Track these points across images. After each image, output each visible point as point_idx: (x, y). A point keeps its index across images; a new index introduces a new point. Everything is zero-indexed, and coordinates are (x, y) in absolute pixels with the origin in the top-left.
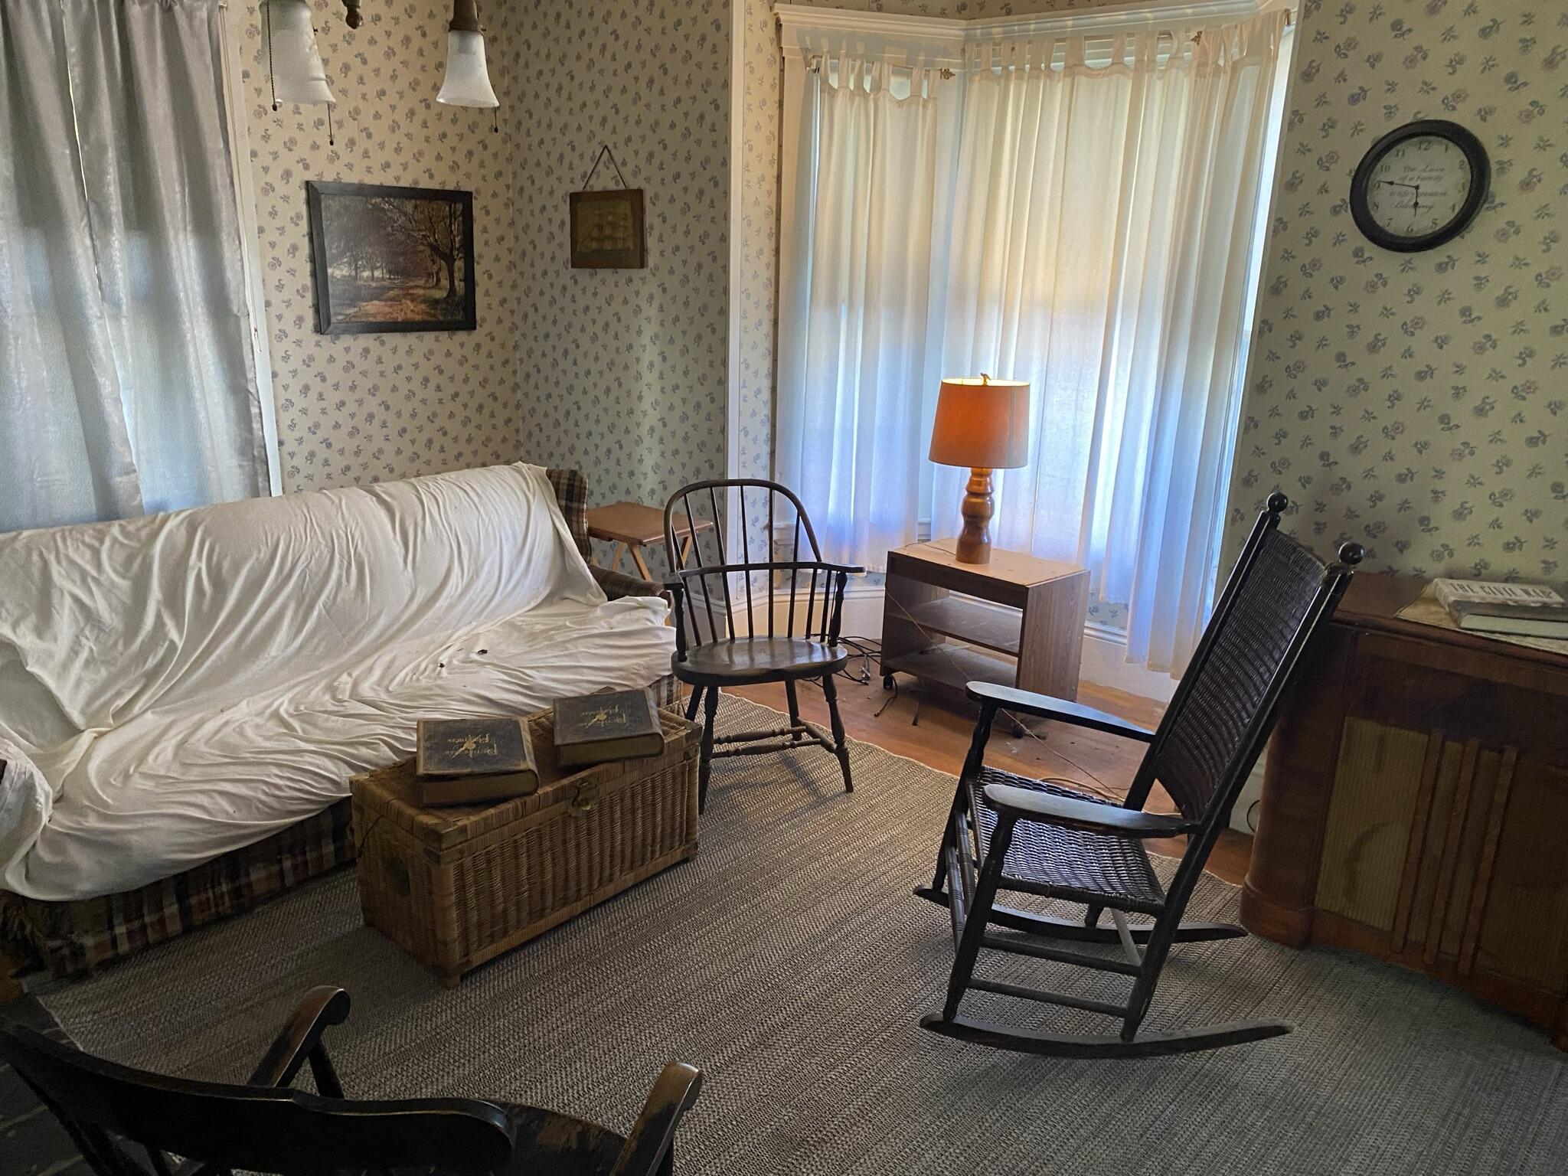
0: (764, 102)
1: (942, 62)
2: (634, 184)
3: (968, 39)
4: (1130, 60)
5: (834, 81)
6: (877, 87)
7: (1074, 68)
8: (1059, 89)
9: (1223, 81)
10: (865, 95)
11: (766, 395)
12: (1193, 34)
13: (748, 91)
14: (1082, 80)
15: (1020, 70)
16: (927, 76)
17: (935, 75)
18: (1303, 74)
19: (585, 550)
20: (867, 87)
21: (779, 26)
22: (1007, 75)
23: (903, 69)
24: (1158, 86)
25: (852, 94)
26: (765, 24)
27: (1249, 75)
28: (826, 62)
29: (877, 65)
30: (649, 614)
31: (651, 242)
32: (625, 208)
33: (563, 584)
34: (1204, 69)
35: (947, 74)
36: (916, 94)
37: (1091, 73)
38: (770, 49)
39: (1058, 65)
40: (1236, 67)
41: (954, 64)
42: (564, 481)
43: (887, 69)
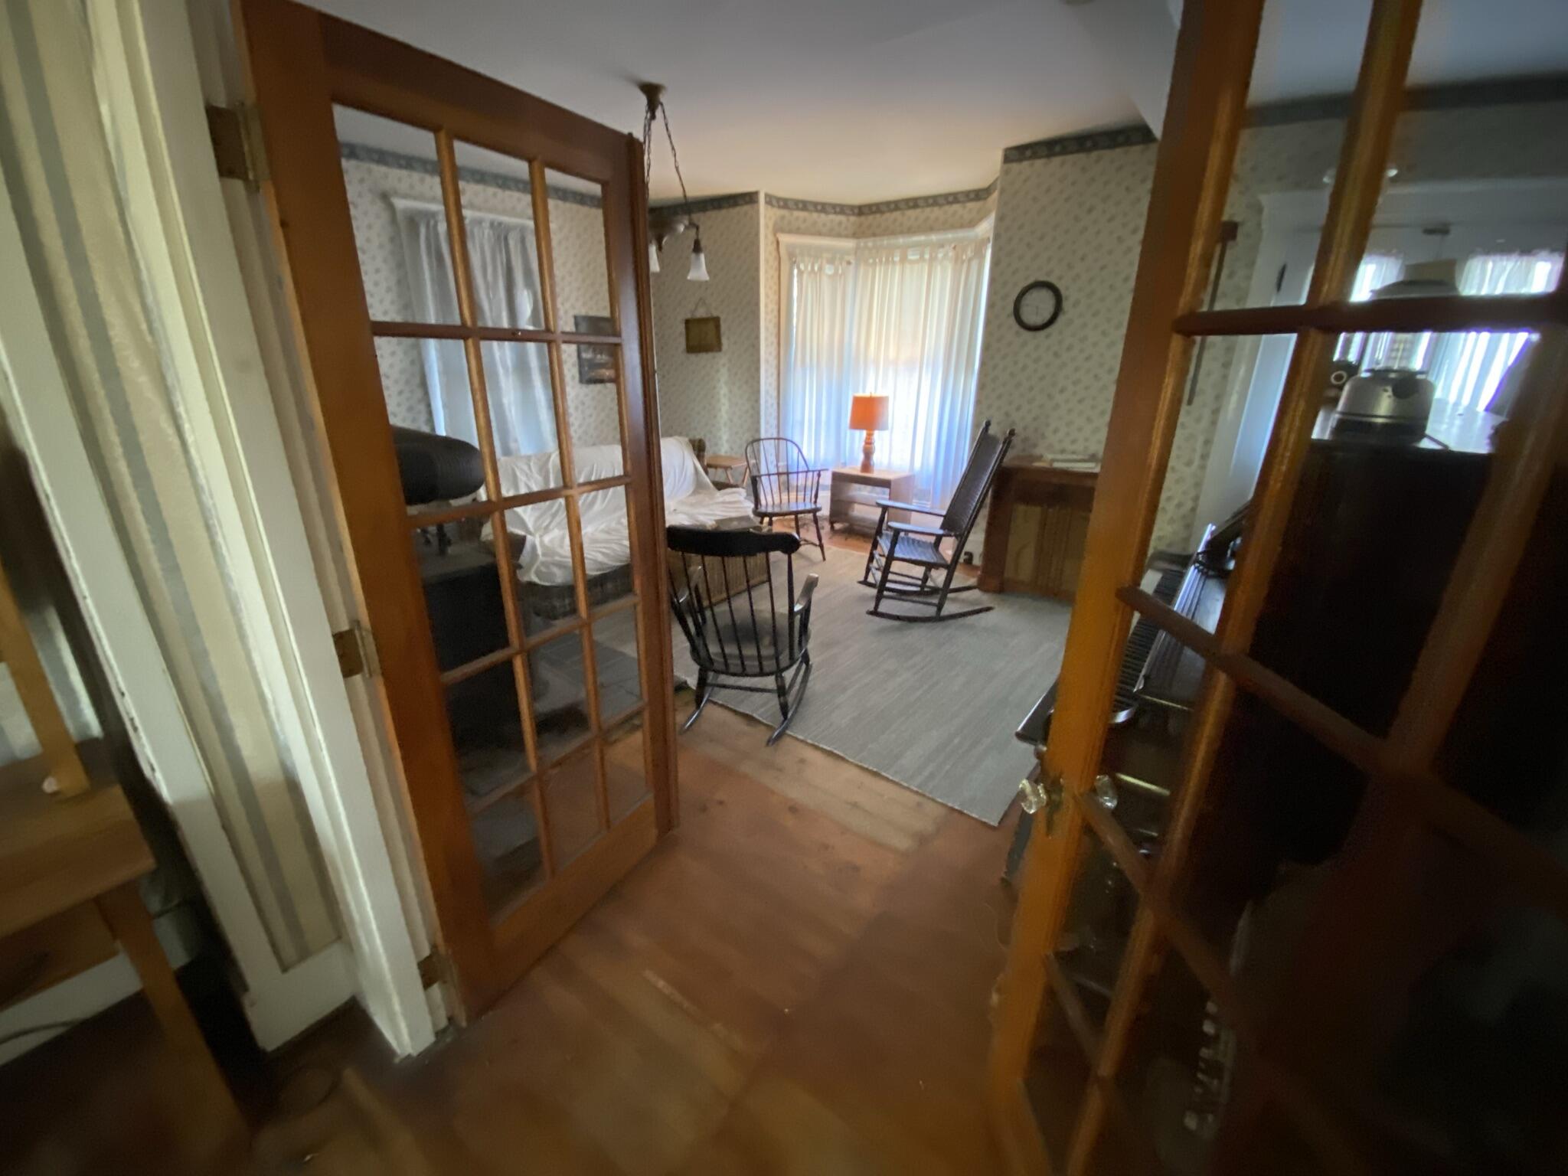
0: (772, 277)
1: (847, 258)
2: (715, 314)
3: (857, 248)
4: (927, 256)
5: (802, 267)
6: (820, 269)
7: (904, 259)
8: (898, 268)
9: (965, 265)
10: (815, 274)
11: (775, 406)
12: (953, 245)
13: (766, 272)
14: (908, 266)
15: (881, 261)
16: (841, 264)
17: (844, 264)
18: (995, 263)
19: (707, 472)
20: (816, 268)
21: (778, 243)
22: (874, 263)
23: (831, 261)
24: (939, 268)
25: (810, 273)
26: (772, 243)
27: (975, 264)
28: (799, 259)
29: (820, 261)
30: (737, 495)
31: (724, 341)
32: (711, 325)
33: (699, 487)
34: (957, 260)
35: (849, 263)
36: (836, 270)
37: (912, 262)
38: (774, 253)
39: (897, 259)
40: (970, 260)
41: (852, 259)
42: (696, 444)
43: (824, 261)
